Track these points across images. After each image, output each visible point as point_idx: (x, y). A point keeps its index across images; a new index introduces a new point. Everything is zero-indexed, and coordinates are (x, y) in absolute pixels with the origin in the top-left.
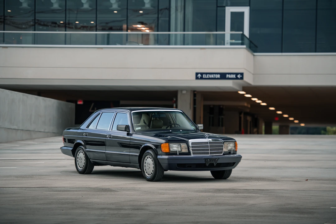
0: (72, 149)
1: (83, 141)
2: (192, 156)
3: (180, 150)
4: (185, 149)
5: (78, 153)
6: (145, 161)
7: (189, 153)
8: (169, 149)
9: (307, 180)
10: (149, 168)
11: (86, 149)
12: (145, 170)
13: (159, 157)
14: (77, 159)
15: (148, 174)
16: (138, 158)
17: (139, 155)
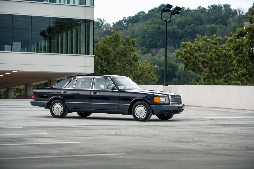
0: (48, 102)
1: (62, 96)
2: (171, 105)
3: (165, 101)
4: (167, 100)
5: (55, 105)
6: (136, 108)
7: (169, 104)
8: (160, 100)
9: (212, 119)
10: (141, 113)
11: (66, 101)
12: (136, 114)
13: (151, 106)
14: (53, 109)
15: (139, 117)
16: (129, 107)
17: (130, 105)
